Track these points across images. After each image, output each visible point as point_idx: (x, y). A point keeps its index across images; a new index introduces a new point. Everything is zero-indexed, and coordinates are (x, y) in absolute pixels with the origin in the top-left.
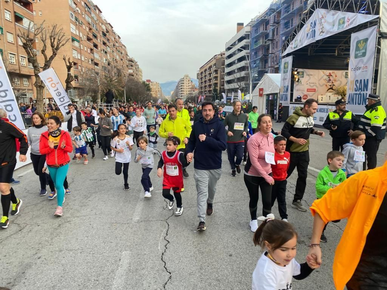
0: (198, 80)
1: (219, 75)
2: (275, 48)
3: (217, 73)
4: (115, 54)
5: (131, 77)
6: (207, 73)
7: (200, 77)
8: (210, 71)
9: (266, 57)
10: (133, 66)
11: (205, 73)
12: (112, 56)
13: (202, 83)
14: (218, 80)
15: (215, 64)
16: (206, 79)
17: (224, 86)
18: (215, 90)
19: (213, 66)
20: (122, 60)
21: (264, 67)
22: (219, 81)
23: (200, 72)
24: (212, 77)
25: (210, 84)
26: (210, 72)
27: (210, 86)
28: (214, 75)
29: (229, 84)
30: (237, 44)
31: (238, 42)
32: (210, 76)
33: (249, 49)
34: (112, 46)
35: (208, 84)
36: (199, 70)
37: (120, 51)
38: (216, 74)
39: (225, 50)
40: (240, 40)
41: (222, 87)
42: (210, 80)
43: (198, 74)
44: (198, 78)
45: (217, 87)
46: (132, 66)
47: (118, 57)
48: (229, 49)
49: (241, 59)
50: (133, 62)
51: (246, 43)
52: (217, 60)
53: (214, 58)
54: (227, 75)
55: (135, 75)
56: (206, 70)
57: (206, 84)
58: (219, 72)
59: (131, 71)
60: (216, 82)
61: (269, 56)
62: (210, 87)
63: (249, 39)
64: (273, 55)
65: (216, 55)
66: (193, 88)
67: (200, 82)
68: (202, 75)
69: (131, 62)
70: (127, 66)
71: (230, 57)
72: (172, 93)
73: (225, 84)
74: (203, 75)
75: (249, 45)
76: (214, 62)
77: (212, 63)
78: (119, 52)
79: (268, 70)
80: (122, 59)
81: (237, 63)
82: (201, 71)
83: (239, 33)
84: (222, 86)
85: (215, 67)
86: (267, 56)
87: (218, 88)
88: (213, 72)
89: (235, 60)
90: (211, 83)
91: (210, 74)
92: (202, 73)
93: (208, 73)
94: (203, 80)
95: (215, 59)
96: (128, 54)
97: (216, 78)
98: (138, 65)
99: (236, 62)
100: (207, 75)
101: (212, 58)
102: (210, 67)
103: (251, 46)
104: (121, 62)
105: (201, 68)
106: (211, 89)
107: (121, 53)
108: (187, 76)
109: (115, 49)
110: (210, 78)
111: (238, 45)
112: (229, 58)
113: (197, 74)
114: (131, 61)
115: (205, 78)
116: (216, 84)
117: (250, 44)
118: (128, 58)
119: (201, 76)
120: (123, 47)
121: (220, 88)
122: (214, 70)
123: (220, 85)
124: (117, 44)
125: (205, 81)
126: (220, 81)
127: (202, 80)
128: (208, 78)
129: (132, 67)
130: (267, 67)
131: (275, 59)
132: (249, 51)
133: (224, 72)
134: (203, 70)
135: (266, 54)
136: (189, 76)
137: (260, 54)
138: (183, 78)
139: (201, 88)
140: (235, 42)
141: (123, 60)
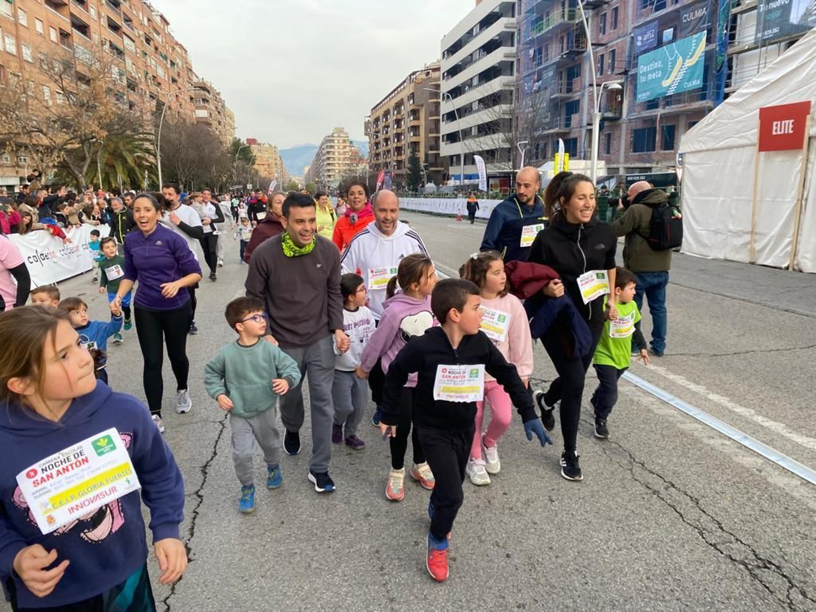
0: (367, 137)
1: (422, 123)
2: (607, 28)
3: (417, 118)
4: (153, 62)
5: (205, 127)
6: (392, 118)
7: (373, 130)
8: (399, 113)
9: (573, 59)
10: (207, 101)
11: (387, 120)
12: (140, 64)
13: (377, 144)
14: (419, 135)
15: (413, 93)
16: (389, 134)
17: (438, 148)
18: (414, 160)
19: (406, 100)
20: (174, 81)
21: (564, 88)
22: (422, 139)
23: (372, 120)
24: (403, 128)
25: (399, 145)
26: (399, 117)
27: (399, 150)
28: (409, 122)
29: (452, 142)
30: (477, 35)
31: (481, 29)
32: (399, 126)
33: (512, 45)
34: (143, 39)
35: (392, 145)
36: (369, 114)
37: (169, 56)
38: (414, 119)
39: (440, 56)
40: (487, 22)
41: (430, 152)
42: (398, 136)
43: (367, 125)
44: (366, 134)
45: (419, 151)
46: (205, 100)
47: (160, 72)
48: (453, 49)
49: (487, 75)
50: (208, 92)
51: (505, 27)
52: (417, 84)
53: (408, 81)
54: (448, 119)
55: (215, 124)
56: (386, 114)
57: (389, 147)
58: (422, 115)
59: (202, 114)
60: (415, 139)
61: (585, 54)
62: (399, 154)
63: (513, 16)
64: (600, 48)
65: (414, 73)
66: (356, 158)
67: (373, 141)
68: (377, 126)
69: (202, 92)
70: (191, 99)
71: (453, 71)
72: (306, 169)
73: (442, 144)
74: (381, 125)
75: (513, 34)
76: (409, 89)
77: (404, 94)
78: (165, 58)
79: (583, 95)
80: (177, 78)
81: (478, 86)
82: (375, 116)
83: (481, 4)
84: (431, 149)
85: (411, 102)
86: (576, 58)
87: (421, 155)
88: (406, 116)
89: (471, 79)
90: (403, 142)
91: (398, 122)
92: (377, 120)
93: (395, 118)
94: (382, 137)
95: (411, 81)
96: (194, 70)
97: (415, 129)
98: (221, 101)
99: (475, 82)
100: (391, 125)
101: (404, 82)
102: (398, 106)
103: (519, 34)
104: (173, 85)
105: (374, 108)
106: (403, 157)
107: (173, 64)
108: (340, 131)
109: (153, 49)
110: (399, 131)
111: (479, 37)
112: (452, 77)
113: (365, 123)
114: (204, 88)
115: (387, 133)
116: (415, 145)
117: (515, 30)
118: (195, 80)
119: (374, 126)
120: (177, 48)
121: (426, 155)
122: (409, 110)
123: (425, 147)
124: (158, 39)
125: (387, 140)
126: (426, 136)
127: (377, 137)
128: (395, 132)
129: (206, 105)
130: (576, 87)
131: (608, 61)
132: (513, 50)
133: (437, 112)
134: (380, 113)
135: (574, 49)
136: (345, 130)
137: (555, 54)
138: (330, 134)
139: (377, 155)
140: (472, 30)
141: (180, 80)
